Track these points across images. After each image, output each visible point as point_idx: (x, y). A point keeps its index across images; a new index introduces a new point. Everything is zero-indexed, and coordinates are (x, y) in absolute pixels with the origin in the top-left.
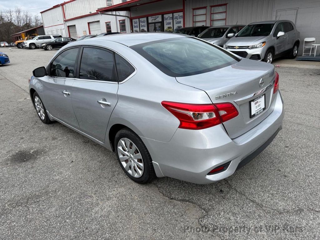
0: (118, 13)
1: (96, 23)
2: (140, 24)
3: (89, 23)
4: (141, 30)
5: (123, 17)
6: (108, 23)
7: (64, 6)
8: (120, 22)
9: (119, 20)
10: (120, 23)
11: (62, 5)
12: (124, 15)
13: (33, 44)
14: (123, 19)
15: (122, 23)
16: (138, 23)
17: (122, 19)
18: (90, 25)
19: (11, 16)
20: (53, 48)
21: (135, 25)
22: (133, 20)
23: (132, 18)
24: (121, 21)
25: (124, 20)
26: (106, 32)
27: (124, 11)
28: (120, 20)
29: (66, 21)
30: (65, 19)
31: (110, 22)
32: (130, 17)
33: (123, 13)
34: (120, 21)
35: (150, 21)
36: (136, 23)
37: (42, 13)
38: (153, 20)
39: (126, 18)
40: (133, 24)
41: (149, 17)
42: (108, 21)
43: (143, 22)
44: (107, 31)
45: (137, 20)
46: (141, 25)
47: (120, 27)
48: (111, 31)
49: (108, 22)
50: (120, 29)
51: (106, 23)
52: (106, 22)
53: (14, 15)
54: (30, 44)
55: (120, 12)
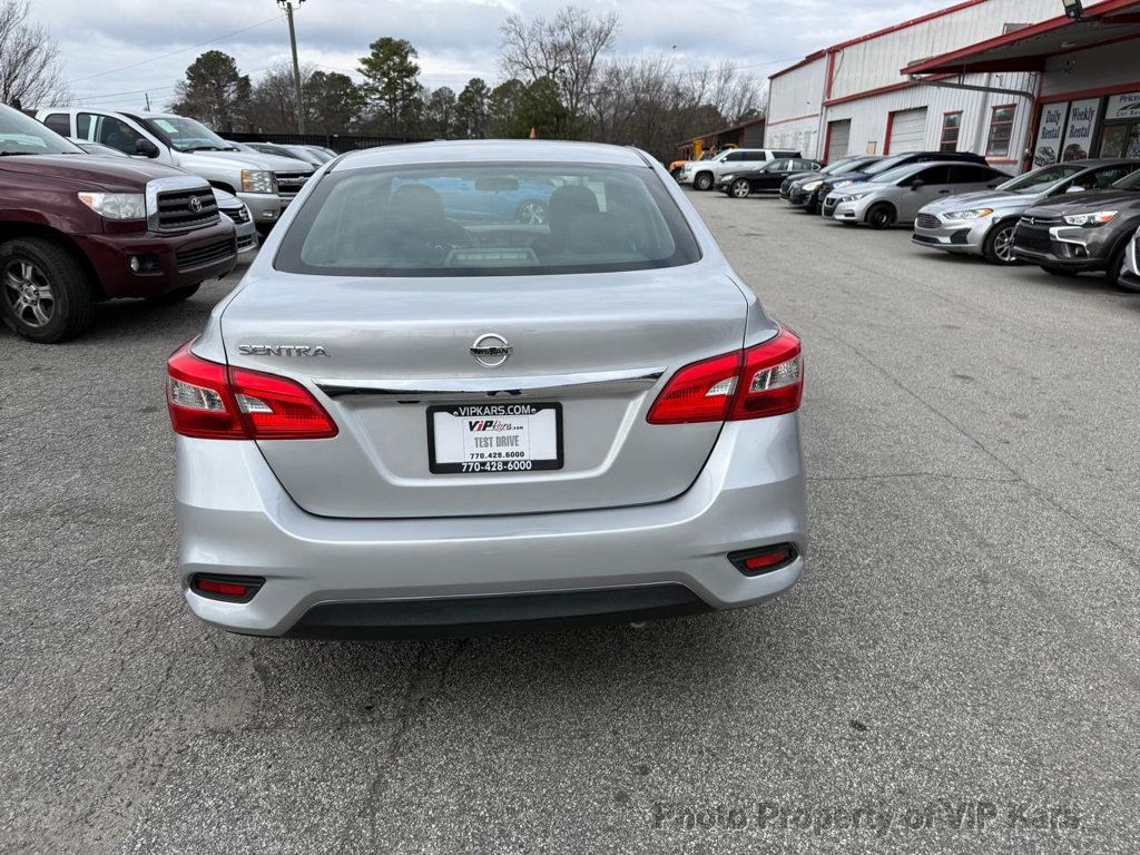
0: (997, 80)
1: (915, 116)
2: (1071, 123)
3: (892, 115)
4: (1065, 148)
5: (1011, 96)
6: (952, 117)
7: (838, 56)
8: (994, 113)
9: (994, 105)
10: (994, 119)
11: (833, 51)
12: (1018, 89)
13: (708, 174)
14: (1010, 102)
15: (1001, 118)
16: (1061, 123)
17: (1005, 103)
18: (897, 120)
19: (703, 87)
20: (752, 192)
21: (1050, 126)
22: (1047, 108)
23: (1045, 98)
24: (998, 111)
25: (1014, 106)
26: (938, 150)
27: (1021, 74)
28: (999, 104)
29: (828, 105)
30: (829, 97)
31: (960, 113)
32: (1039, 95)
33: (1014, 79)
34: (995, 108)
35: (1111, 114)
36: (1051, 119)
37: (772, 78)
38: (1125, 108)
39: (1023, 98)
40: (1043, 124)
41: (1112, 98)
42: (956, 110)
43: (1084, 116)
44: (942, 145)
45: (1062, 108)
46: (1073, 127)
47: (991, 132)
48: (955, 145)
49: (954, 113)
50: (989, 142)
51: (946, 115)
52: (947, 111)
53: (712, 86)
54: (700, 174)
55: (1004, 74)
